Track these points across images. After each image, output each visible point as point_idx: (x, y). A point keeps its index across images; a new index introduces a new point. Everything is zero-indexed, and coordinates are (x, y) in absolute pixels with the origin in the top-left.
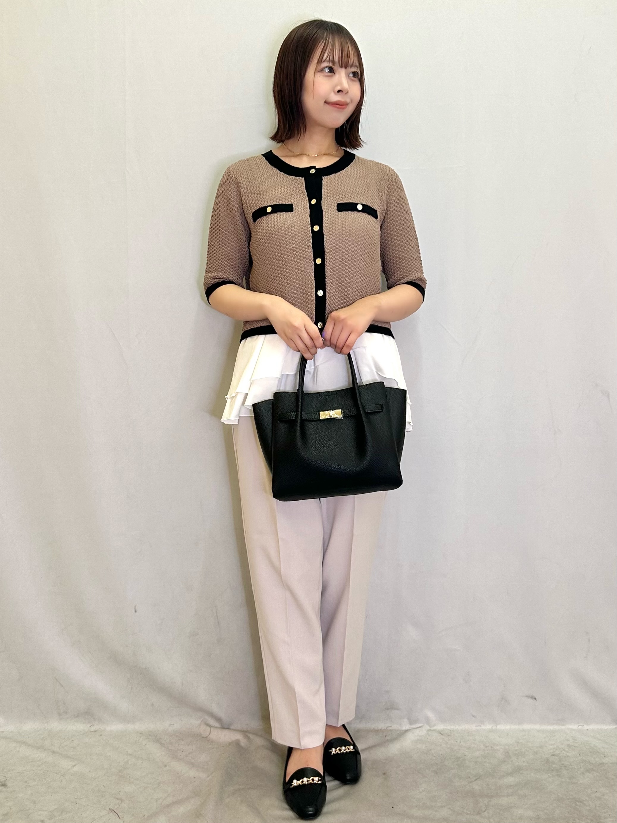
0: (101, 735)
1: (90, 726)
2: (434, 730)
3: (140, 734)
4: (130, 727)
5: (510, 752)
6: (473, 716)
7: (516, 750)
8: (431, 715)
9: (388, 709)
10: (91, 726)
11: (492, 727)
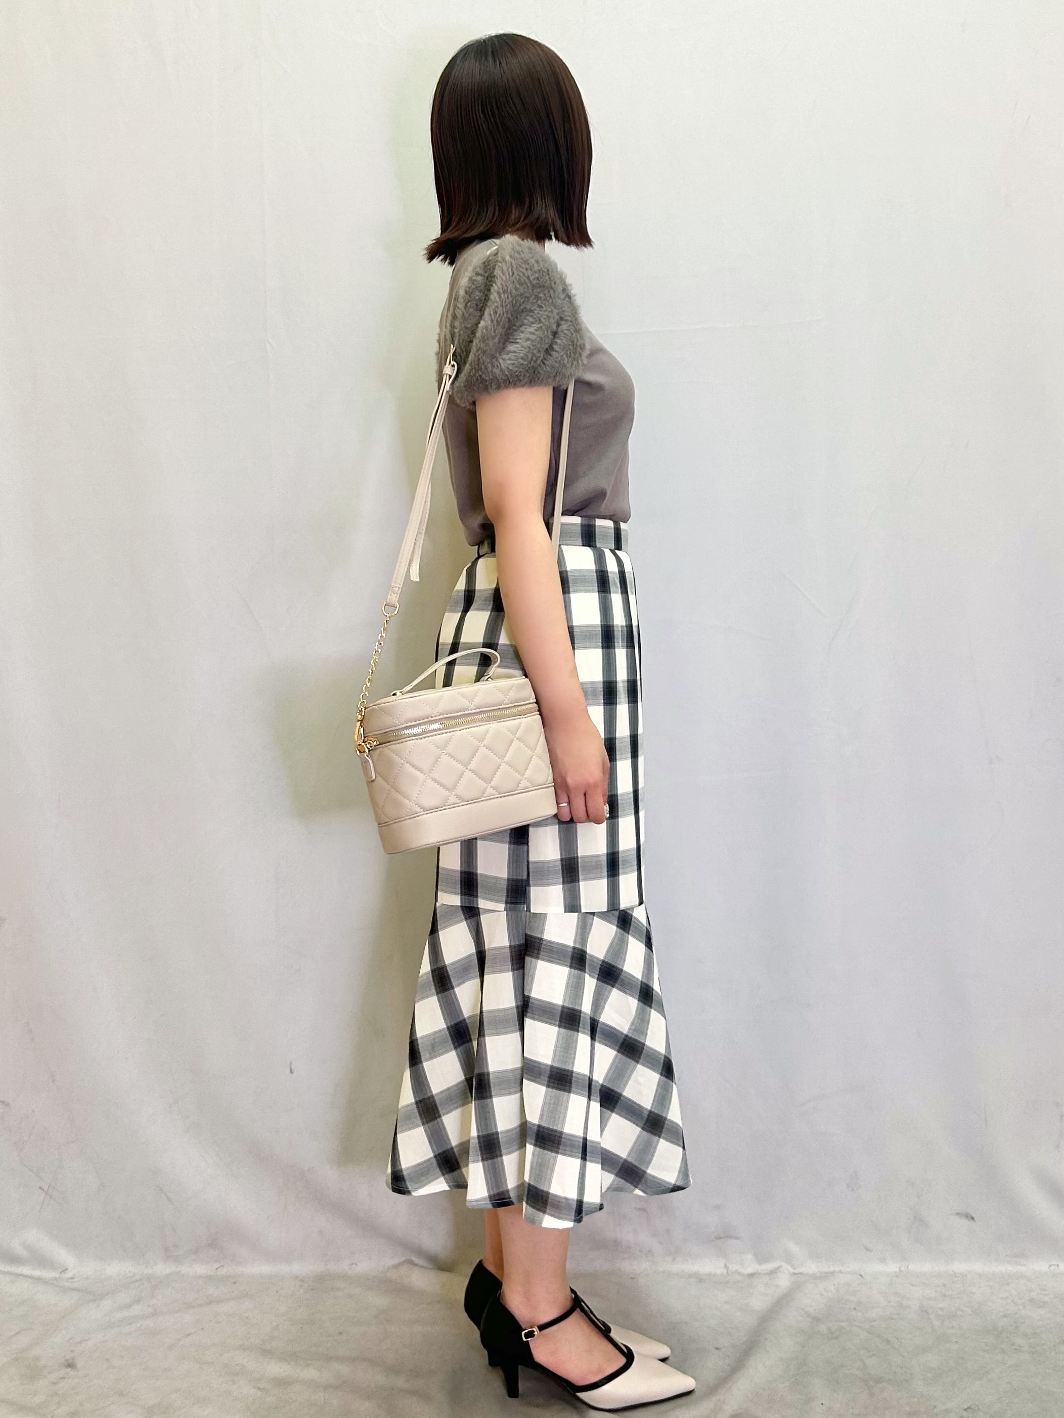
0: (235, 1283)
1: (217, 1267)
2: (801, 1273)
3: (301, 1280)
4: (284, 1269)
5: (930, 1311)
6: (867, 1249)
7: (941, 1309)
8: (793, 1248)
9: (720, 1238)
10: (219, 1269)
11: (900, 1268)
